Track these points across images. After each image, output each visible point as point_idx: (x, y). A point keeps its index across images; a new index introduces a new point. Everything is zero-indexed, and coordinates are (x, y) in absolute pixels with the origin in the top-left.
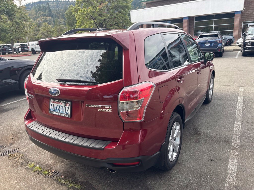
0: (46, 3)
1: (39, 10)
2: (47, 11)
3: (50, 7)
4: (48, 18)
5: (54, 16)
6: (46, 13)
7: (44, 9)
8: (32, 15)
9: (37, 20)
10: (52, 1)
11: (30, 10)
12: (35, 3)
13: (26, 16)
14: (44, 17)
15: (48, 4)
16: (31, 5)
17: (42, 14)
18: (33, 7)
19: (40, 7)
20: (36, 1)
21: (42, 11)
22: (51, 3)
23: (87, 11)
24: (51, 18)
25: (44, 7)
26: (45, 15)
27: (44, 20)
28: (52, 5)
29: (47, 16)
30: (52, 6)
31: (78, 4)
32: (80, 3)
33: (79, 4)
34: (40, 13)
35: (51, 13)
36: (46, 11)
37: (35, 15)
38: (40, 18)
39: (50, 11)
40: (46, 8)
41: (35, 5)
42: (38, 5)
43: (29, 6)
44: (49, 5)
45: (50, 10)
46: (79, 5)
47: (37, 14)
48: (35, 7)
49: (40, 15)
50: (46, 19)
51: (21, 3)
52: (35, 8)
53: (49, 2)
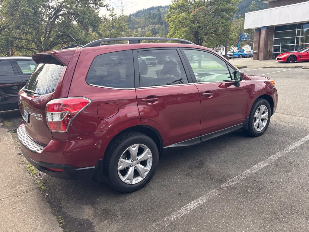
0: (157, 9)
1: (149, 17)
2: (157, 18)
3: (160, 14)
4: (157, 26)
5: (164, 23)
6: (155, 21)
7: (154, 16)
8: (141, 23)
9: (145, 29)
10: (163, 7)
11: (140, 18)
12: (146, 10)
13: (124, 26)
14: (153, 25)
15: (159, 10)
16: (141, 12)
17: (151, 22)
18: (143, 14)
19: (150, 14)
20: (147, 8)
21: (152, 19)
22: (162, 9)
23: (179, 17)
24: (160, 25)
25: (154, 14)
26: (154, 23)
27: (152, 29)
28: (163, 11)
29: (155, 24)
30: (163, 13)
31: (170, 10)
32: (174, 8)
33: (173, 10)
34: (149, 21)
35: (161, 20)
36: (155, 18)
37: (144, 24)
38: (149, 27)
39: (160, 18)
40: (156, 15)
41: (145, 12)
42: (148, 12)
43: (139, 14)
44: (160, 12)
45: (161, 16)
46: (173, 12)
47: (146, 22)
48: (145, 14)
49: (149, 24)
50: (154, 27)
51: (122, 12)
52: (145, 16)
53: (160, 8)
